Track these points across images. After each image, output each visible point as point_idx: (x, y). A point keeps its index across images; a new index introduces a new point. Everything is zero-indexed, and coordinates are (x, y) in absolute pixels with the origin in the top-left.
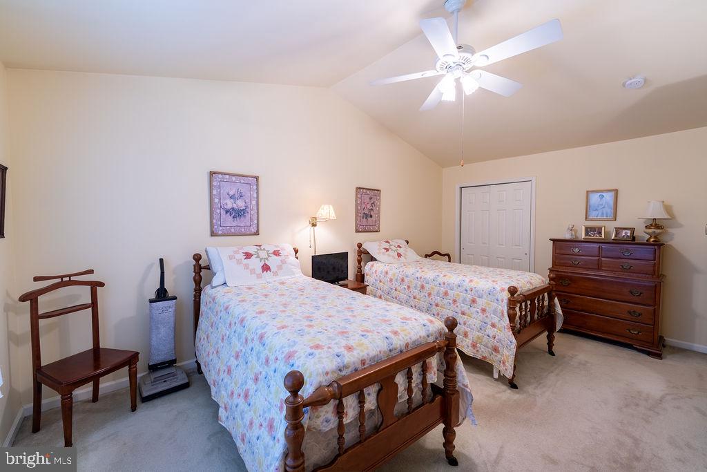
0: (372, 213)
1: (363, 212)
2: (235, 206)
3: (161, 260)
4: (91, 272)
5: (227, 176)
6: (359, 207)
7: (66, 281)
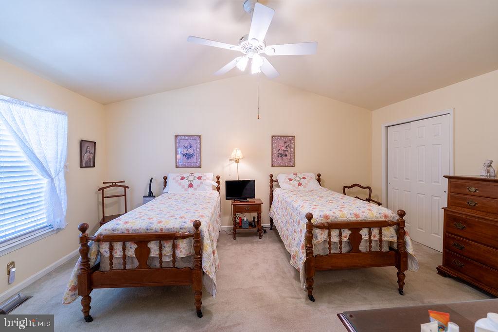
0: (286, 153)
1: (278, 152)
2: (188, 152)
3: (152, 179)
4: (124, 182)
5: (184, 137)
6: (274, 150)
7: (114, 185)
